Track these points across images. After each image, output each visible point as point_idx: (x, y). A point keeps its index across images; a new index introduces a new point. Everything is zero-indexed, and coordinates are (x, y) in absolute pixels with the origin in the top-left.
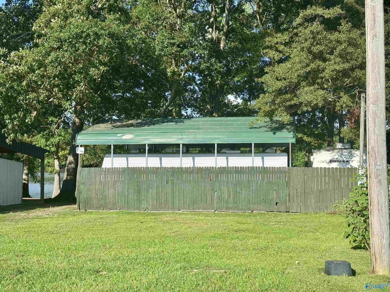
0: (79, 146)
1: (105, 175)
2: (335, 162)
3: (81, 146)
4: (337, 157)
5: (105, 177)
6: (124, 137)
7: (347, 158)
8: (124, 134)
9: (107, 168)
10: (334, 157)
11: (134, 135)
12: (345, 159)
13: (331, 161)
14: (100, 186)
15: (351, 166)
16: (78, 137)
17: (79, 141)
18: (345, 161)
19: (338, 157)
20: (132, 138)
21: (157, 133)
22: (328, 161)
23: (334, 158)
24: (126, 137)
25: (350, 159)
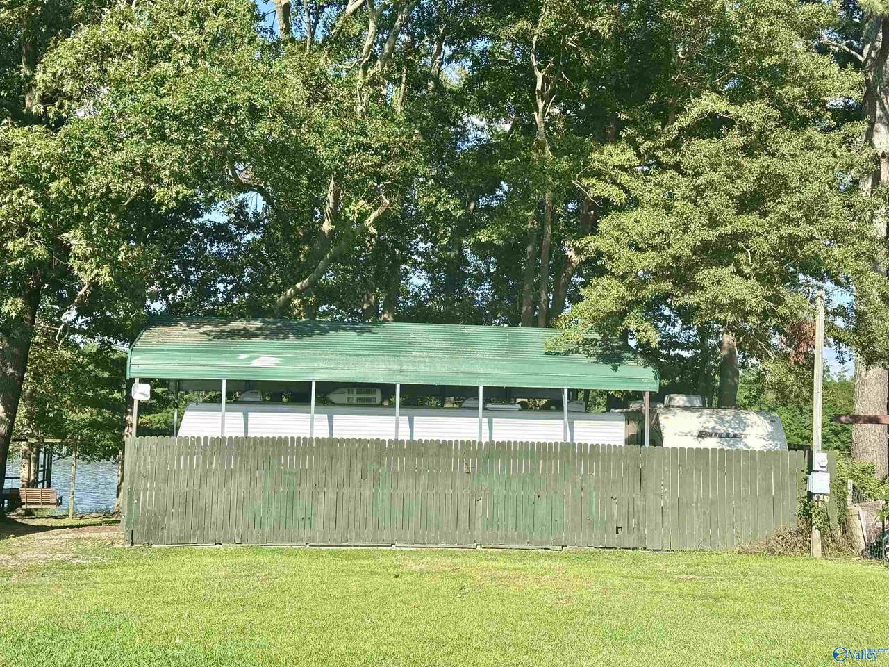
0: (137, 380)
1: (205, 456)
2: (711, 436)
3: (143, 381)
4: (712, 424)
5: (204, 461)
6: (256, 363)
7: (734, 429)
8: (254, 354)
9: (209, 437)
10: (707, 424)
11: (280, 359)
12: (730, 430)
13: (702, 435)
14: (191, 483)
15: (745, 445)
16: (133, 358)
17: (136, 367)
18: (732, 434)
19: (714, 424)
20: (277, 364)
21: (337, 355)
22: (696, 433)
23: (708, 428)
24: (262, 361)
25: (741, 431)
